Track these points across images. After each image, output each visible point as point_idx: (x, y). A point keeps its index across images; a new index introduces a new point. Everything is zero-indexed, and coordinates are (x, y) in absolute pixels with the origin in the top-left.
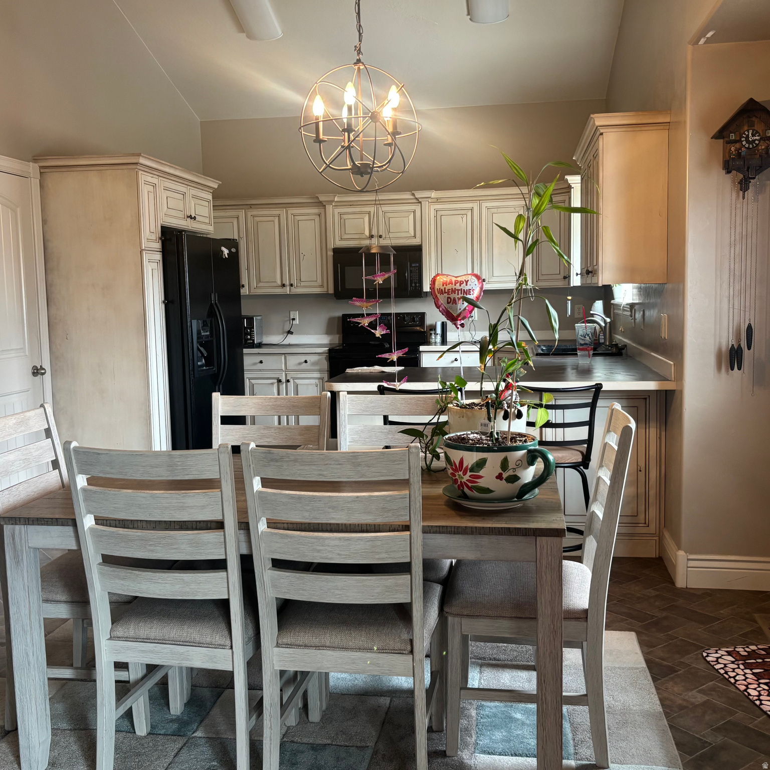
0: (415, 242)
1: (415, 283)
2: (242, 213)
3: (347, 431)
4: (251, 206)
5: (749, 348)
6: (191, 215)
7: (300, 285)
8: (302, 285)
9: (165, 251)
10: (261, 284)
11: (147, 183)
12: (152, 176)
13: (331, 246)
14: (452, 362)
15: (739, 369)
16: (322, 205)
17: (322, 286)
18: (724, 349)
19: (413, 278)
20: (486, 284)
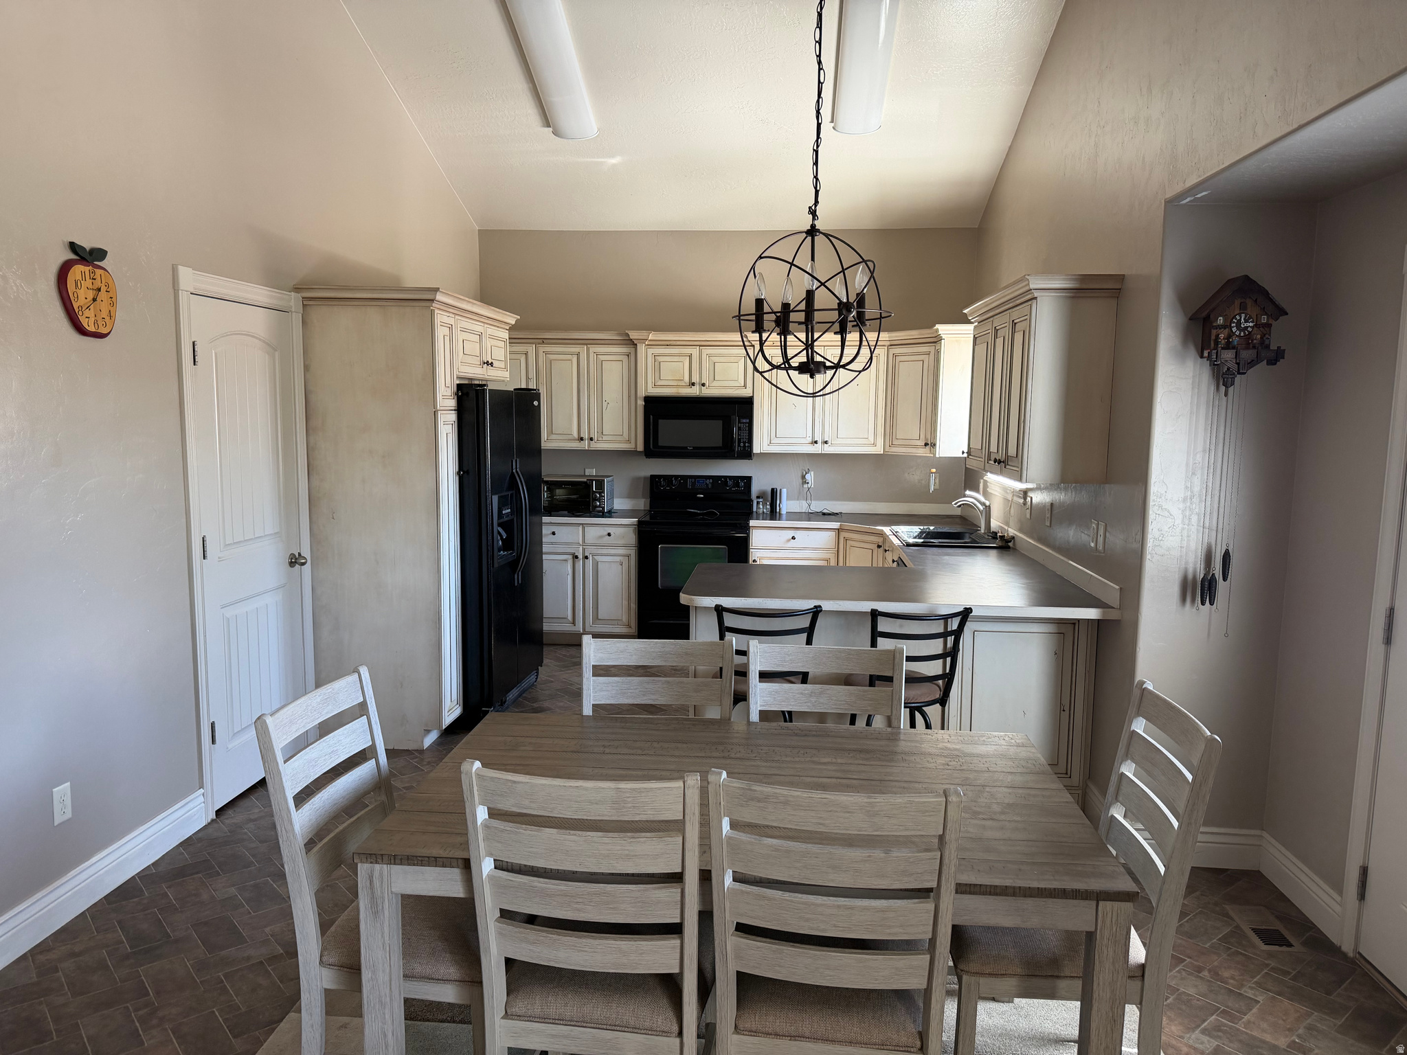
0: (746, 393)
1: (744, 443)
2: (531, 349)
3: (758, 691)
4: (543, 341)
5: (1225, 579)
6: (488, 362)
7: (601, 439)
8: (604, 439)
9: (461, 410)
10: (553, 437)
11: (443, 324)
12: (448, 315)
13: (642, 393)
14: (789, 541)
15: (1212, 603)
16: (632, 344)
17: (629, 441)
18: (1190, 576)
19: (742, 437)
20: (828, 447)
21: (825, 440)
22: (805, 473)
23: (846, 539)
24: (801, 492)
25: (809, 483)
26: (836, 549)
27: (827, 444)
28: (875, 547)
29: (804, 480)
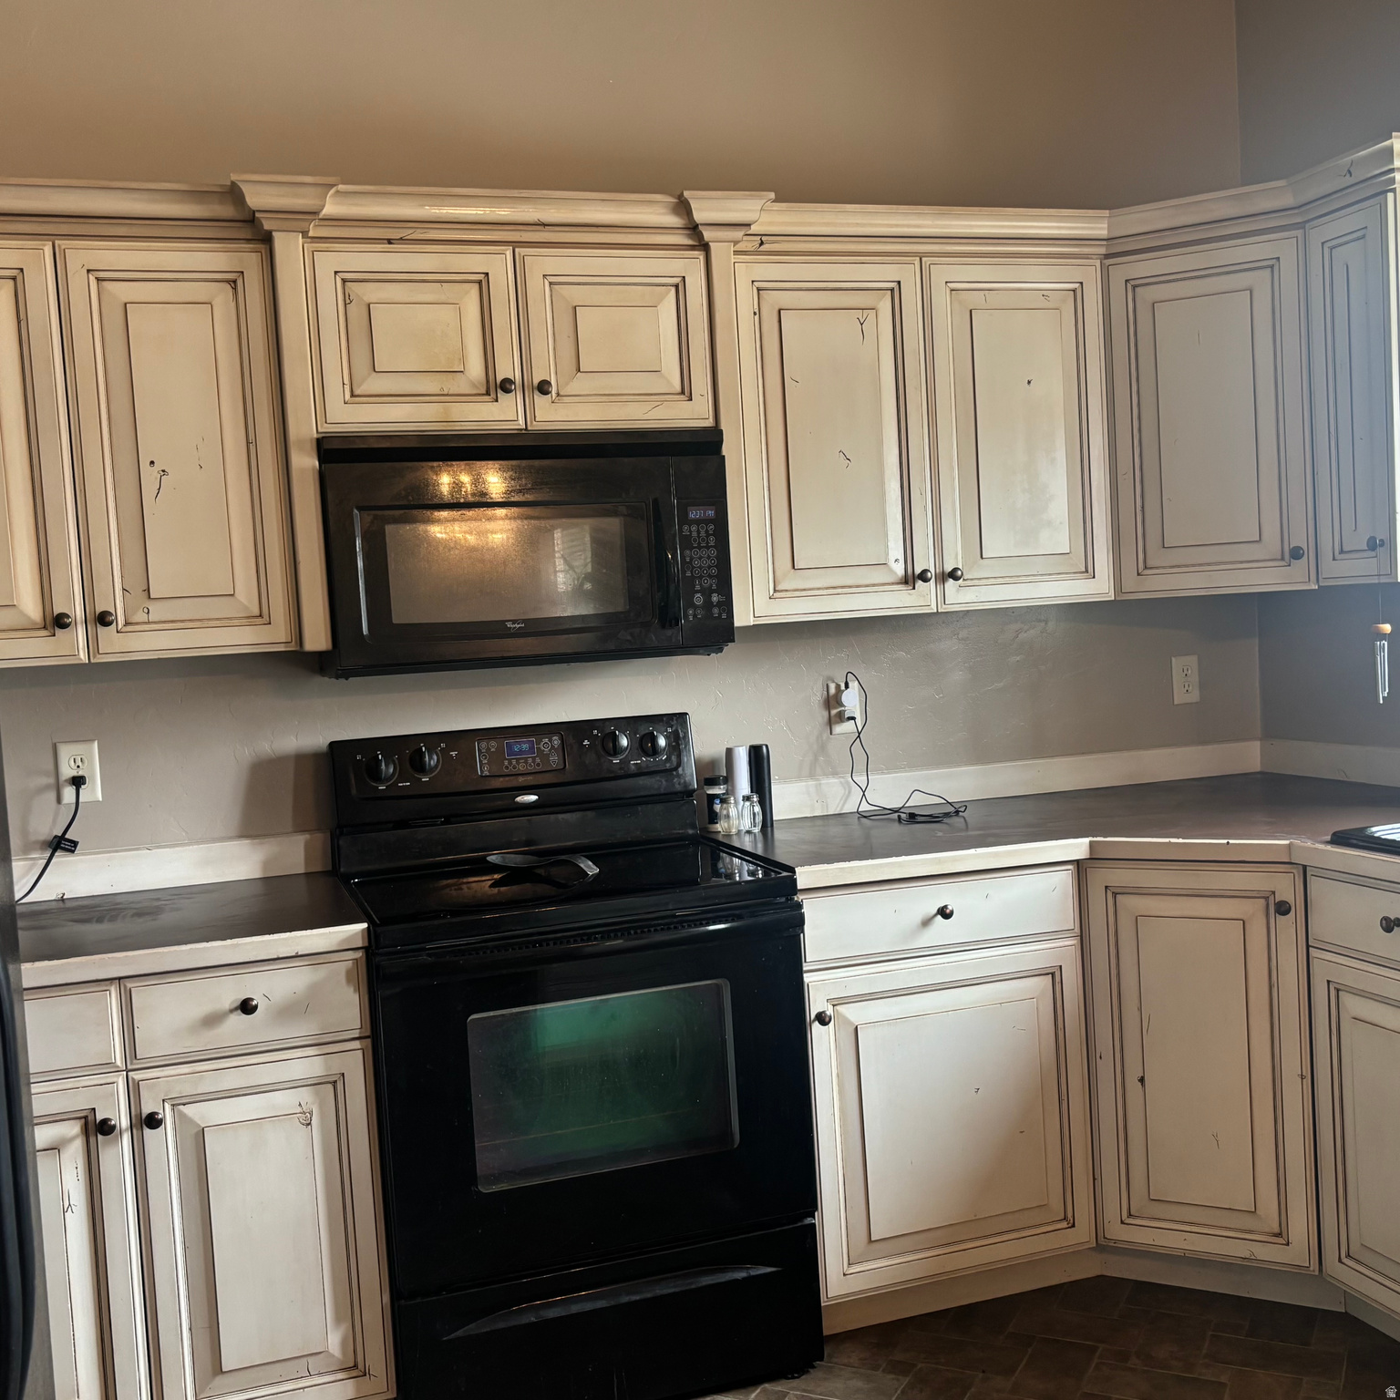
8: (155, 617)
14: (926, 923)
16: (254, 231)
20: (958, 591)
21: (948, 568)
22: (838, 687)
23: (1115, 893)
24: (823, 748)
25: (853, 718)
26: (1077, 930)
27: (956, 579)
28: (1254, 909)
29: (834, 712)
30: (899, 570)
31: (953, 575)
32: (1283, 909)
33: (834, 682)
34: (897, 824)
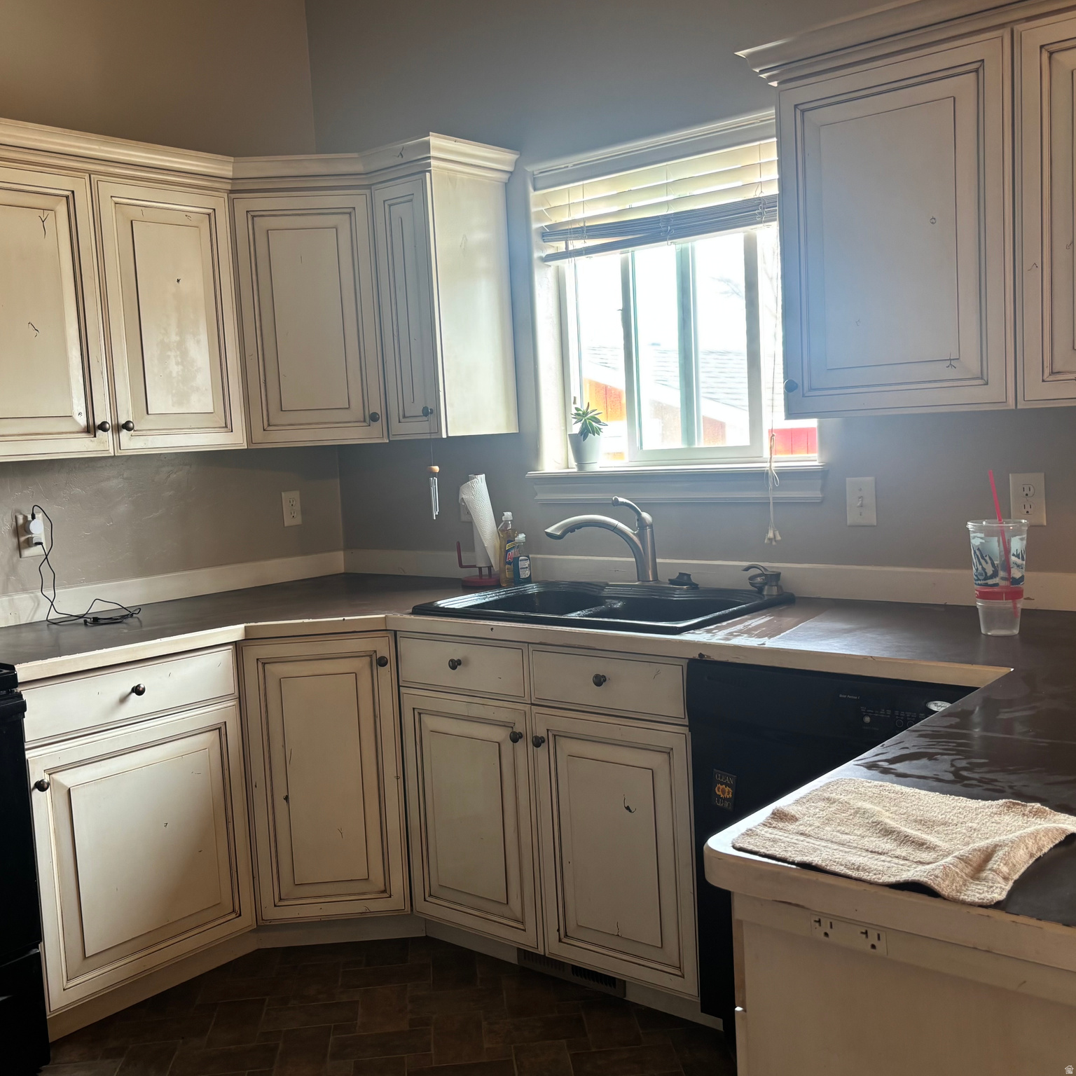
14: (123, 700)
20: (130, 439)
21: (122, 421)
22: (25, 518)
23: (263, 663)
24: (13, 570)
25: (41, 544)
26: (237, 694)
27: (129, 429)
28: (361, 665)
29: (22, 539)
30: (82, 421)
31: (126, 426)
32: (382, 662)
33: (21, 514)
34: (83, 628)
